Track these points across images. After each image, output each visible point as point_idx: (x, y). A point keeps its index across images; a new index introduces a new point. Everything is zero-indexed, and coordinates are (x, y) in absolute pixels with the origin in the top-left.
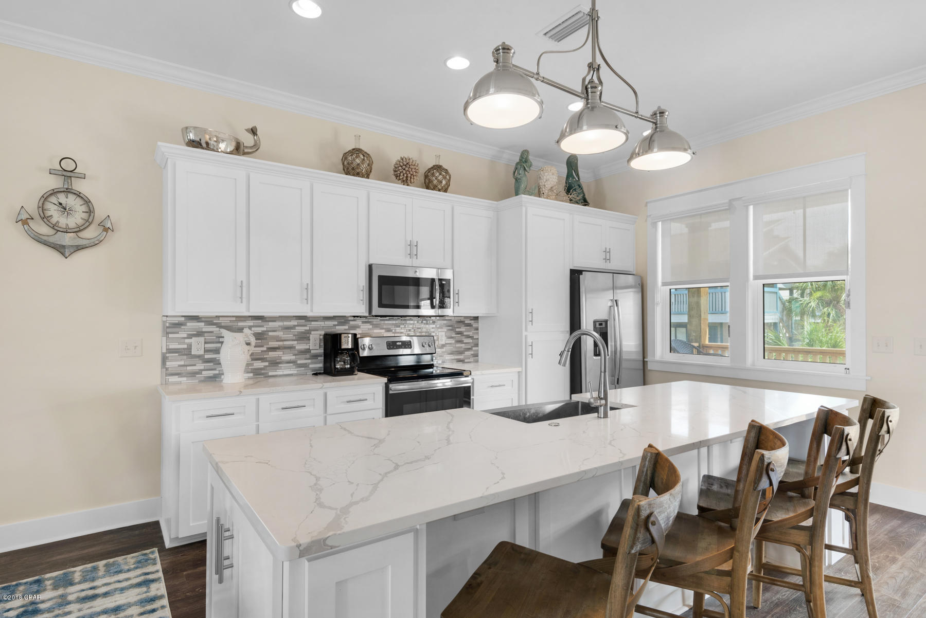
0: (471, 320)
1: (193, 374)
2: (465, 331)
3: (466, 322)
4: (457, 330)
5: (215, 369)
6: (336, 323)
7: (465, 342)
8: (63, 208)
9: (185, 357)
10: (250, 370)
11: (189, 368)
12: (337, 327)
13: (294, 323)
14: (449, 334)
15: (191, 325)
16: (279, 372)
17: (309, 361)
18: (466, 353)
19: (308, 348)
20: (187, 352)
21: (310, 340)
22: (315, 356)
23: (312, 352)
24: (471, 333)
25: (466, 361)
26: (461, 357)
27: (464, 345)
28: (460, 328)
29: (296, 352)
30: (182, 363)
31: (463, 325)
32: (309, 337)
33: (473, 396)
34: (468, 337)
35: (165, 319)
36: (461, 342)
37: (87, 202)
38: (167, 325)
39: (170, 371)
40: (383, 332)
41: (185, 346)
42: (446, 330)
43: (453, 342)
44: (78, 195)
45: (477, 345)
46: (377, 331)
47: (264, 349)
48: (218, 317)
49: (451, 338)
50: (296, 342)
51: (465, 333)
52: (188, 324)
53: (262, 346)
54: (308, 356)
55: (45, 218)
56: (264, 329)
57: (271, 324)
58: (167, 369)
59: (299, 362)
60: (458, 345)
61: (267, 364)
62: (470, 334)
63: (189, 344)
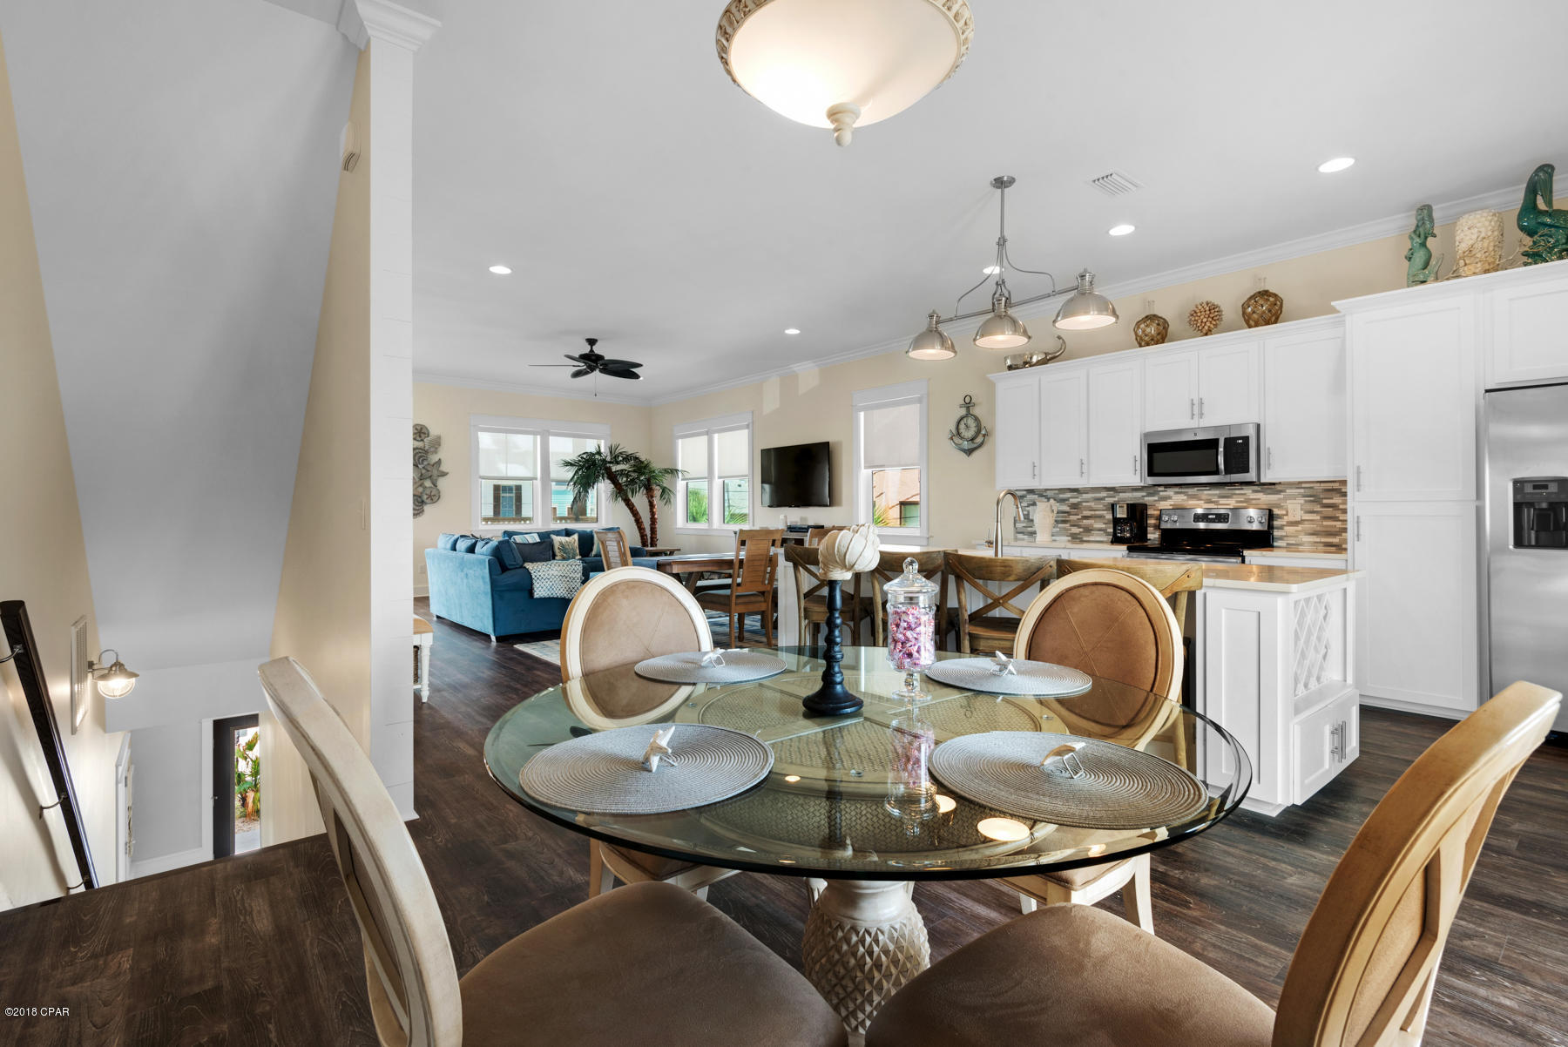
6: (1144, 494)
7: (1341, 518)
8: (967, 427)
12: (1146, 498)
13: (1104, 494)
14: (1309, 507)
15: (1031, 497)
16: (1091, 538)
28: (1332, 498)
32: (1116, 507)
37: (977, 420)
42: (1303, 502)
43: (1318, 518)
44: (973, 417)
47: (1079, 517)
48: (1046, 490)
53: (1078, 515)
55: (959, 434)
56: (1079, 500)
57: (1085, 496)
59: (1108, 530)
61: (1081, 530)
63: (1029, 512)
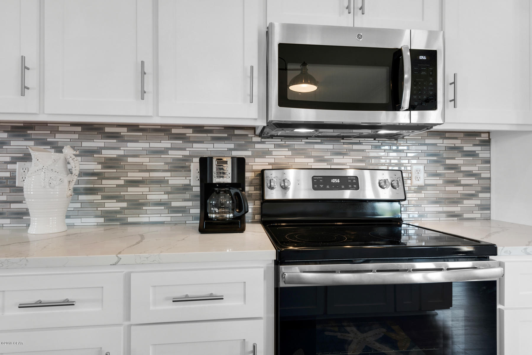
0: (475, 145)
2: (464, 165)
3: (465, 149)
4: (448, 162)
6: (232, 146)
7: (463, 182)
9: (8, 190)
10: (99, 213)
11: (13, 206)
14: (433, 168)
16: (144, 219)
17: (190, 203)
18: (465, 202)
19: (189, 183)
20: (10, 183)
21: (190, 171)
23: (194, 189)
24: (477, 168)
25: (466, 216)
26: (456, 209)
27: (461, 188)
28: (453, 158)
29: (169, 189)
30: (4, 198)
31: (460, 155)
32: (189, 167)
33: (502, 303)
34: (470, 174)
36: (455, 182)
40: (310, 162)
41: (8, 174)
42: (425, 162)
43: (441, 182)
45: (487, 189)
46: (301, 160)
47: (121, 182)
49: (437, 175)
50: (168, 174)
51: (463, 169)
52: (12, 143)
53: (118, 178)
54: (187, 196)
56: (121, 152)
59: (174, 204)
60: (451, 188)
61: (125, 205)
62: (474, 169)
63: (13, 172)
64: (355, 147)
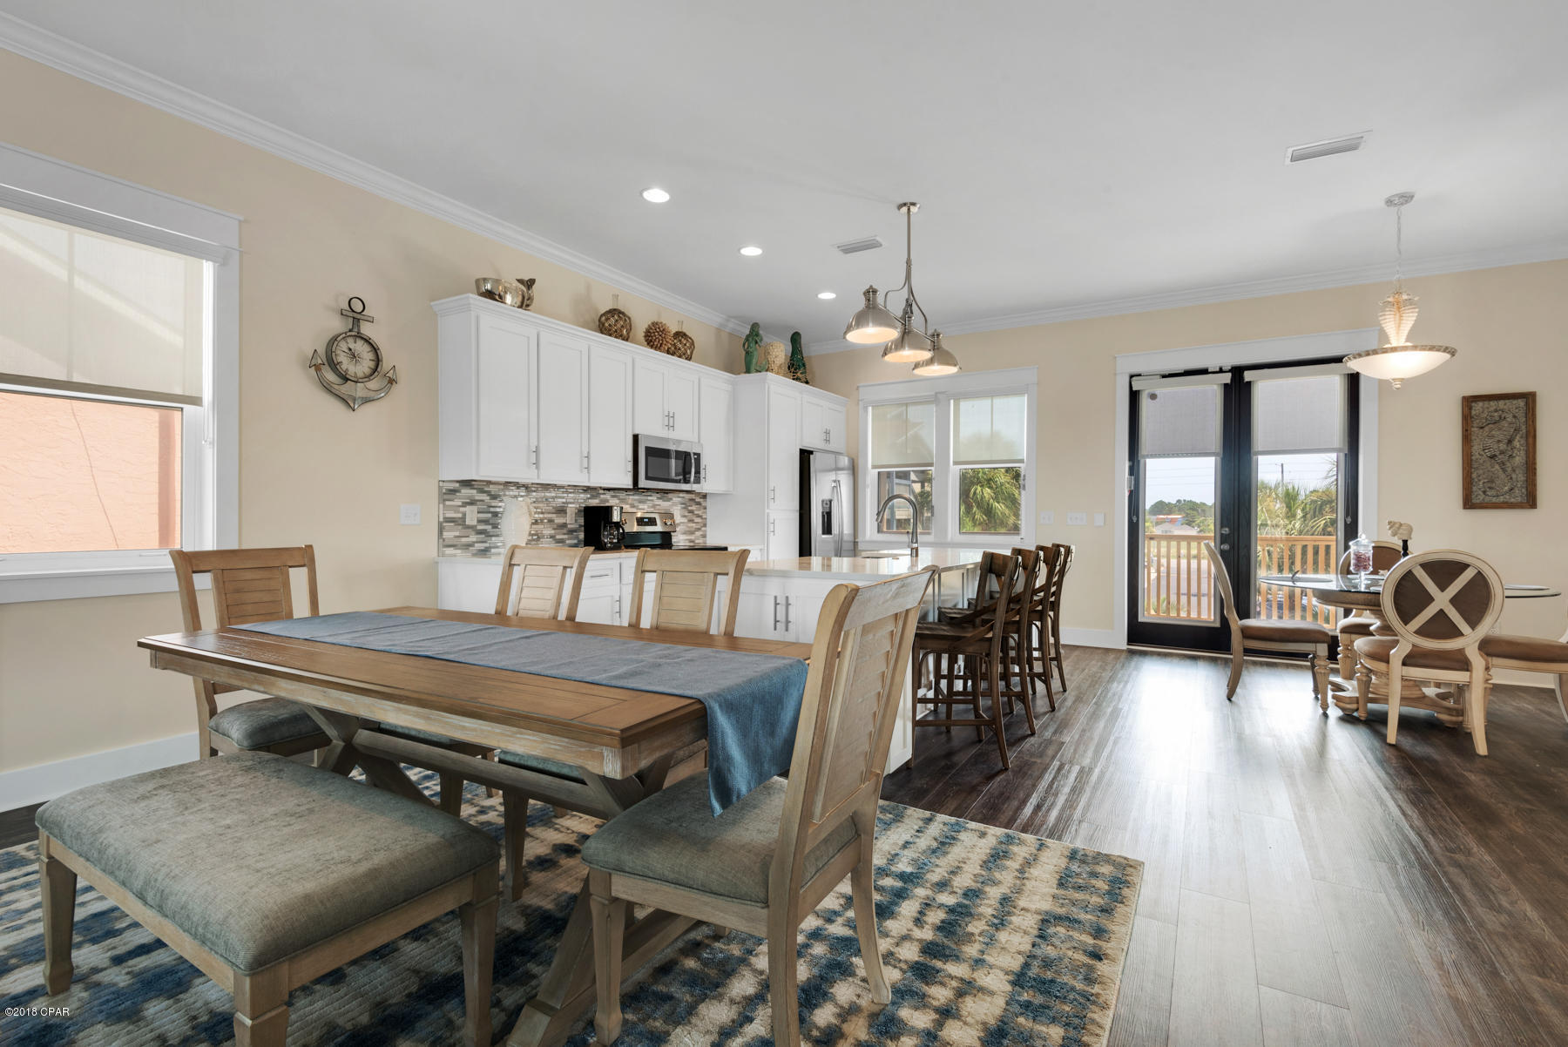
0: (700, 498)
1: (468, 546)
4: (690, 508)
5: (485, 542)
7: (695, 521)
8: (353, 356)
9: (460, 527)
11: (464, 540)
12: (595, 500)
13: (553, 494)
15: (466, 492)
17: (566, 537)
18: (696, 533)
19: (569, 522)
20: (460, 522)
22: (571, 532)
23: (569, 526)
25: (696, 542)
26: (692, 537)
27: (694, 525)
28: (692, 506)
29: (555, 526)
30: (457, 534)
31: (694, 504)
34: (698, 516)
35: (441, 484)
36: (691, 521)
37: (375, 350)
38: (444, 491)
39: (447, 542)
41: (460, 515)
42: (680, 508)
43: (686, 520)
44: (367, 341)
45: (705, 525)
49: (685, 516)
50: (554, 515)
51: (696, 512)
52: (463, 491)
54: (565, 531)
55: (334, 365)
58: (444, 540)
59: (558, 537)
60: (691, 525)
62: (700, 513)
64: (649, 498)
